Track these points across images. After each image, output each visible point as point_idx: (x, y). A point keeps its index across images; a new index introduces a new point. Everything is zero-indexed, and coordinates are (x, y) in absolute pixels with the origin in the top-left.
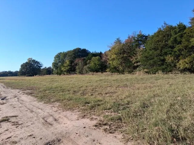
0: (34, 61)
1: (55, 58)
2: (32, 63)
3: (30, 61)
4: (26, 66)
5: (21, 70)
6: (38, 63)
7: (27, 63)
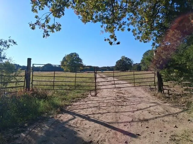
0: (126, 58)
1: (144, 55)
2: (125, 60)
3: (123, 58)
4: (120, 62)
5: (116, 66)
6: (129, 60)
7: (120, 60)
